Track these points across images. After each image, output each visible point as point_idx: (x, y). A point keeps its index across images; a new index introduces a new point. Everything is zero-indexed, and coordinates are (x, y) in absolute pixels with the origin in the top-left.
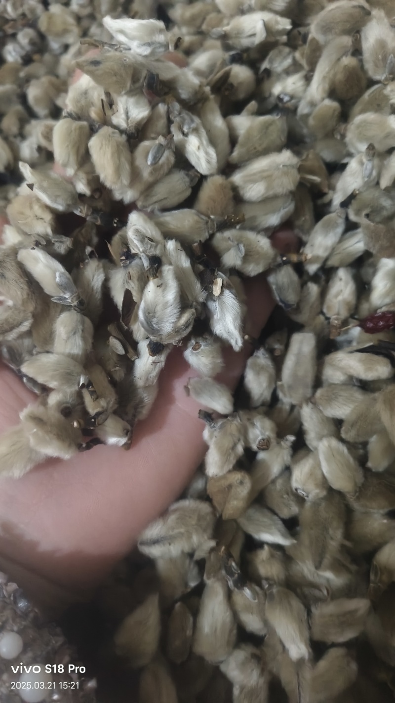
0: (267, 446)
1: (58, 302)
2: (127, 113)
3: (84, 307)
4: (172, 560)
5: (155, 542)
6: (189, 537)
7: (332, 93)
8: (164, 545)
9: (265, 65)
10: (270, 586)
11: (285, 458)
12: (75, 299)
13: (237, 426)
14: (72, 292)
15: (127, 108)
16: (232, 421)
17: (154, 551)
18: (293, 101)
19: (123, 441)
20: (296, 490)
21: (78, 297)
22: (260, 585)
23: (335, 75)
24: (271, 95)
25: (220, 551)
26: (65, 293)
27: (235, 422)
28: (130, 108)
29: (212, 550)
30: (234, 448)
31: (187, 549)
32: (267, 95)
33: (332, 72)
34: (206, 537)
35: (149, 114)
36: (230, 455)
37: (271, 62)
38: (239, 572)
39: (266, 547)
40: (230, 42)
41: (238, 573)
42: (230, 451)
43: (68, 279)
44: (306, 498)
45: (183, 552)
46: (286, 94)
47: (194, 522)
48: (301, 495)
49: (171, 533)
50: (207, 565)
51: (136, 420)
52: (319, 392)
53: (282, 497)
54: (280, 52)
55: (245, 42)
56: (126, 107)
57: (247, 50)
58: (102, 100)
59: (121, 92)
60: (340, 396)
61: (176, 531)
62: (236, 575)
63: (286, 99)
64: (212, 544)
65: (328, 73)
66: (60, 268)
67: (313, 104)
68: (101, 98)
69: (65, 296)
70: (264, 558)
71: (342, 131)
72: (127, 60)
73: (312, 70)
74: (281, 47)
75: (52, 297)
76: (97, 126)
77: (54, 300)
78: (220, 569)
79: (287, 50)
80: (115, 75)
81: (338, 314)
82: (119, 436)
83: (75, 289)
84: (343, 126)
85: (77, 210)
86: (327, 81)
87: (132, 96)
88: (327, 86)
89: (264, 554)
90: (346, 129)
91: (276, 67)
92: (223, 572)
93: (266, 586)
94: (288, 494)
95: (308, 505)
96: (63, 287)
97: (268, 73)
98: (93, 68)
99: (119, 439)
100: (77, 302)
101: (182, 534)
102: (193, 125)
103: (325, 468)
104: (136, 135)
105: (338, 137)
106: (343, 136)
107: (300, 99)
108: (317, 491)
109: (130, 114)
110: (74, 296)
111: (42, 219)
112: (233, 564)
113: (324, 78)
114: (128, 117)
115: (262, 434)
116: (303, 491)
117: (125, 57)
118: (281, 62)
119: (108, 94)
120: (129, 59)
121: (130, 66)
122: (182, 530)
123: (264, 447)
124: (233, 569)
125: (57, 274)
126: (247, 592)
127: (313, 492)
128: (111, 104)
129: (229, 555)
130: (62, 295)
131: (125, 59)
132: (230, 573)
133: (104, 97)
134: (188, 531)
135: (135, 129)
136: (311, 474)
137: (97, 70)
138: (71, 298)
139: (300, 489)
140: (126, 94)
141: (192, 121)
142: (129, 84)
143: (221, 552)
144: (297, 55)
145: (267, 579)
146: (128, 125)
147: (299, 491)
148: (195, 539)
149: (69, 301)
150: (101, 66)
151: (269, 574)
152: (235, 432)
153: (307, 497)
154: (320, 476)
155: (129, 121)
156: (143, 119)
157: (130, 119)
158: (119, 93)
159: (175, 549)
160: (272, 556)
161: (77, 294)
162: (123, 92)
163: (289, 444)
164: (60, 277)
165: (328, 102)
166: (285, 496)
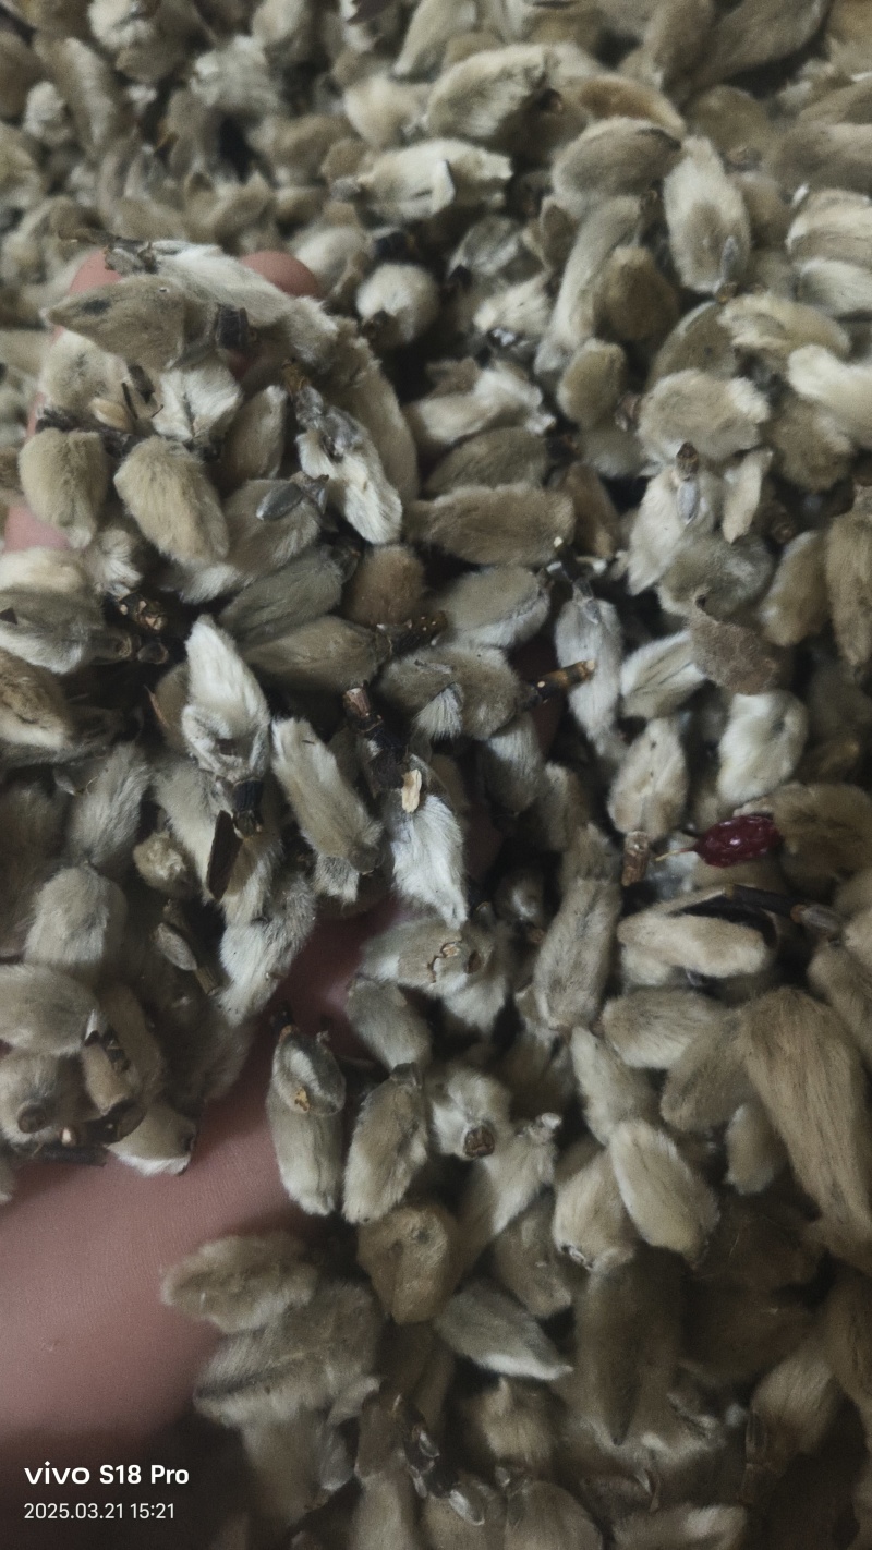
0: (488, 1146)
2: (187, 407)
4: (278, 1430)
5: (235, 1387)
6: (318, 1371)
7: (603, 327)
8: (254, 1392)
9: (458, 259)
10: (516, 1479)
11: (540, 1168)
13: (410, 1096)
15: (185, 397)
16: (400, 1083)
17: (235, 1410)
18: (523, 344)
19: (179, 1164)
20: (566, 1249)
22: (490, 1479)
23: (606, 287)
24: (473, 328)
25: (391, 1409)
27: (407, 1087)
28: (193, 394)
29: (371, 1399)
30: (403, 1146)
31: (311, 1401)
32: (463, 327)
33: (599, 280)
34: (357, 1368)
35: (237, 403)
36: (395, 1163)
37: (471, 253)
38: (438, 1454)
39: (504, 1385)
40: (376, 208)
41: (435, 1459)
42: (395, 1154)
44: (588, 1268)
45: (302, 1407)
46: (506, 330)
47: (327, 1334)
48: (578, 1260)
49: (271, 1363)
50: (363, 1440)
52: (609, 1011)
53: (534, 1267)
54: (491, 229)
55: (410, 209)
56: (182, 394)
57: (416, 226)
58: (124, 385)
59: (164, 364)
60: (657, 1017)
61: (285, 1358)
62: (432, 1463)
63: (507, 338)
64: (371, 1385)
65: (590, 282)
67: (565, 352)
68: (121, 381)
70: (501, 1413)
71: (631, 413)
72: (168, 291)
73: (559, 272)
74: (492, 220)
76: (125, 439)
78: (392, 1447)
79: (504, 224)
80: (145, 327)
81: (642, 828)
84: (633, 402)
86: (590, 298)
87: (193, 368)
88: (590, 312)
89: (499, 1401)
90: (638, 408)
91: (483, 264)
92: (401, 1454)
93: (506, 1482)
94: (546, 1259)
95: (594, 1283)
97: (466, 277)
98: (91, 319)
101: (297, 1364)
102: (357, 439)
103: (629, 1197)
104: (215, 452)
105: (624, 426)
106: (633, 423)
107: (537, 339)
108: (612, 1251)
109: (194, 408)
112: (423, 1437)
113: (583, 293)
114: (190, 417)
115: (469, 1118)
116: (580, 1250)
117: (162, 283)
118: (491, 254)
119: (136, 371)
120: (172, 286)
121: (176, 304)
122: (299, 1355)
123: (480, 1149)
124: (423, 1450)
126: (458, 1500)
127: (603, 1255)
128: (148, 392)
129: (412, 1416)
131: (162, 288)
132: (417, 1458)
133: (127, 379)
134: (311, 1357)
135: (210, 438)
136: (597, 1211)
137: (103, 321)
139: (571, 1246)
140: (178, 365)
141: (354, 429)
142: (179, 343)
143: (394, 1410)
144: (527, 236)
145: (508, 1463)
146: (194, 434)
147: (571, 1253)
148: (331, 1374)
150: (111, 312)
151: (514, 1450)
152: (405, 1110)
153: (591, 1265)
154: (617, 1215)
155: (194, 424)
156: (225, 415)
157: (197, 419)
158: (161, 368)
159: (282, 1404)
160: (518, 1404)
162: (171, 363)
163: (546, 1134)
165: (594, 346)
166: (541, 1264)
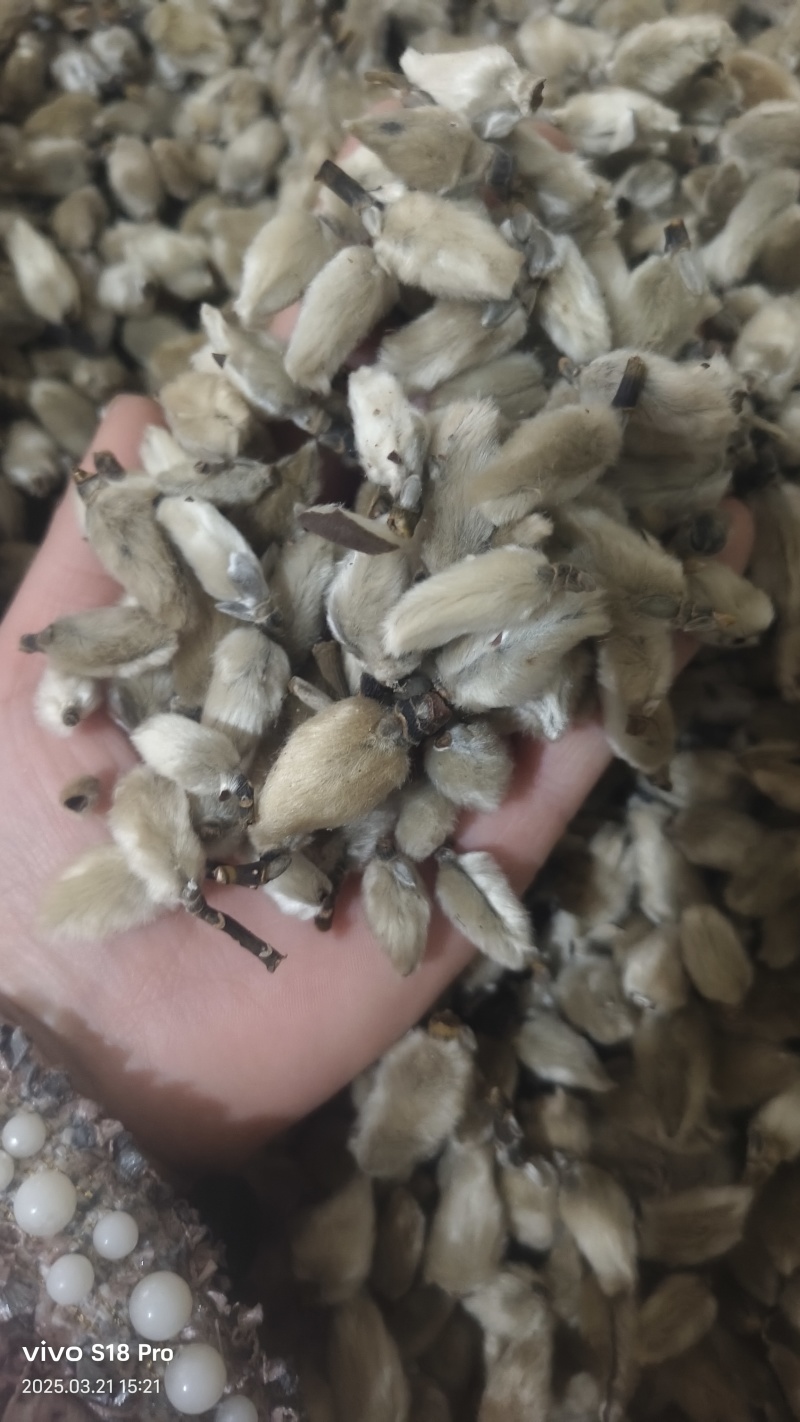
1: (229, 612)
3: (278, 629)
10: (570, 1161)
12: (263, 611)
14: (259, 598)
19: (312, 911)
20: (632, 994)
21: (270, 608)
22: (551, 1159)
26: (243, 598)
37: (634, 188)
38: (521, 1135)
41: (519, 1138)
43: (256, 571)
44: (645, 1009)
48: (638, 1003)
51: (346, 873)
53: (601, 1004)
54: (653, 171)
55: (592, 145)
62: (516, 1142)
66: (239, 545)
69: (243, 602)
70: (557, 1112)
74: (655, 163)
75: (218, 601)
77: (221, 608)
79: (665, 170)
80: (430, 155)
82: (308, 900)
83: (265, 590)
85: (301, 417)
89: (555, 1105)
91: (643, 199)
93: (562, 1162)
94: (616, 1002)
95: (647, 1022)
96: (242, 584)
98: (383, 137)
99: (306, 906)
100: (267, 617)
108: (670, 999)
110: (263, 606)
111: (226, 417)
112: (511, 1120)
116: (643, 998)
118: (651, 191)
124: (511, 1130)
125: (233, 557)
126: (531, 1171)
129: (505, 1104)
130: (237, 599)
132: (504, 1135)
136: (662, 969)
137: (393, 142)
138: (256, 608)
139: (638, 993)
142: (455, 176)
145: (562, 1150)
147: (634, 997)
149: (252, 613)
150: (404, 136)
151: (565, 1141)
153: (653, 1008)
160: (570, 1109)
161: (268, 602)
164: (238, 563)
166: (610, 1004)
